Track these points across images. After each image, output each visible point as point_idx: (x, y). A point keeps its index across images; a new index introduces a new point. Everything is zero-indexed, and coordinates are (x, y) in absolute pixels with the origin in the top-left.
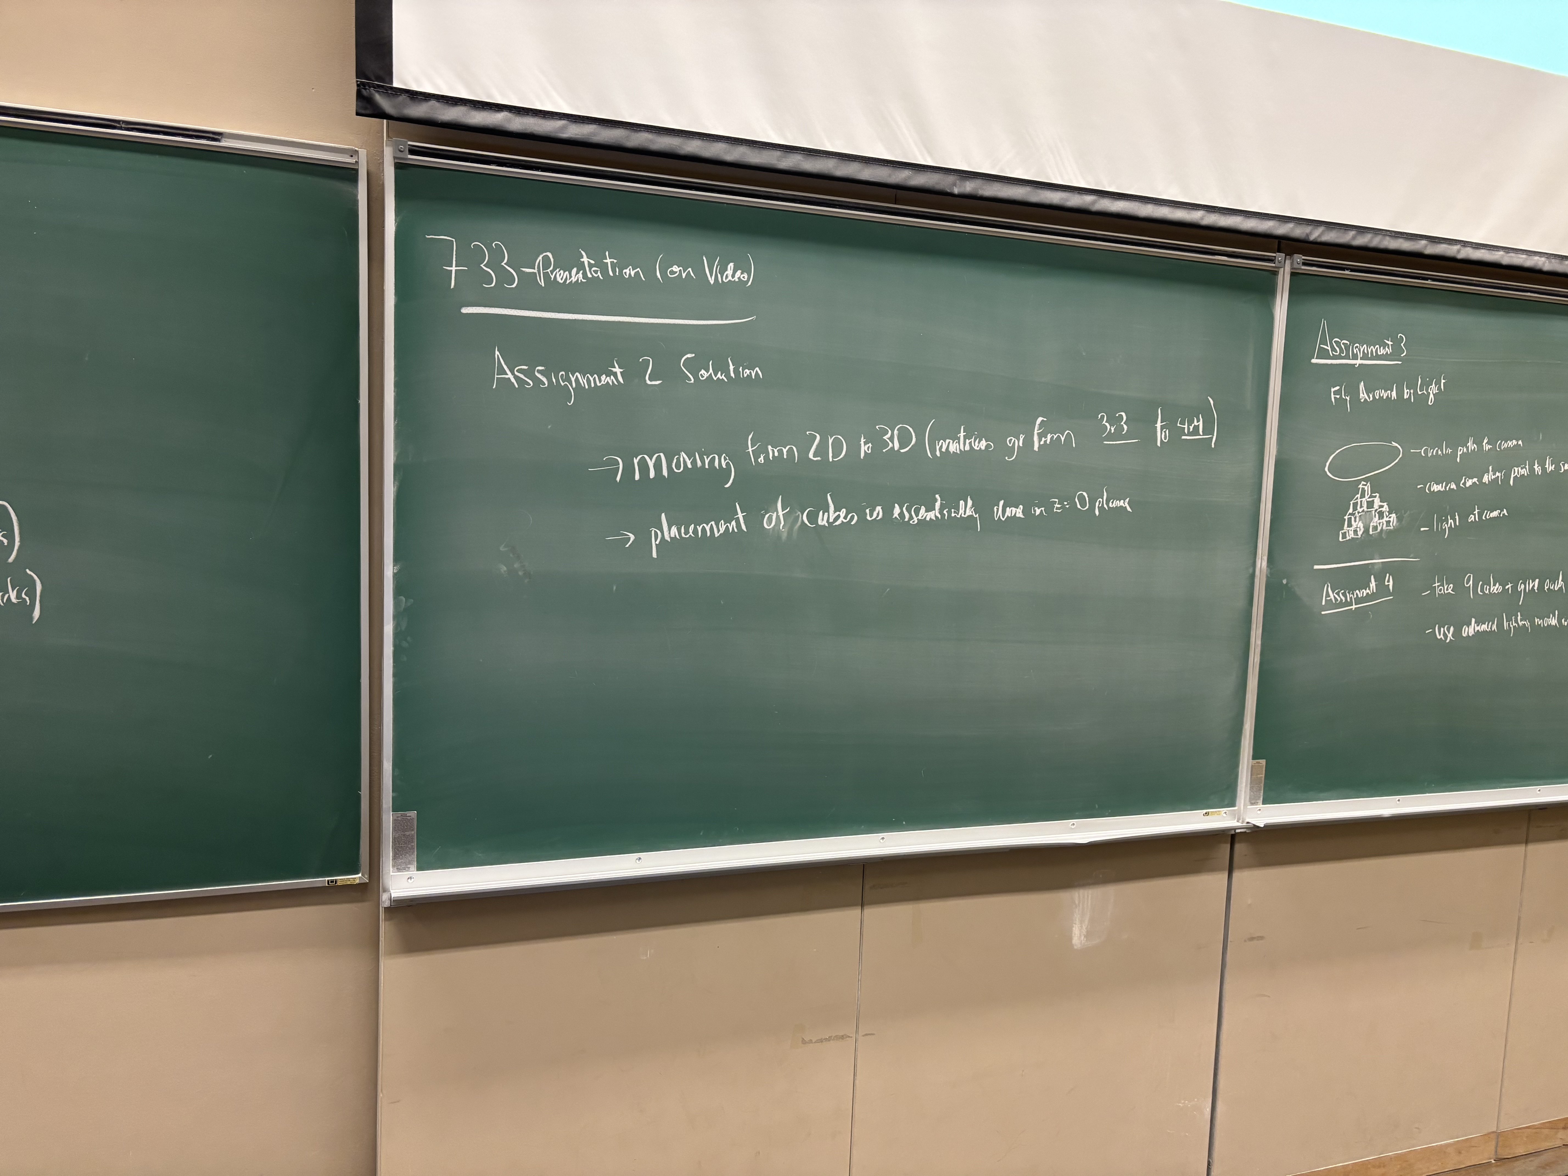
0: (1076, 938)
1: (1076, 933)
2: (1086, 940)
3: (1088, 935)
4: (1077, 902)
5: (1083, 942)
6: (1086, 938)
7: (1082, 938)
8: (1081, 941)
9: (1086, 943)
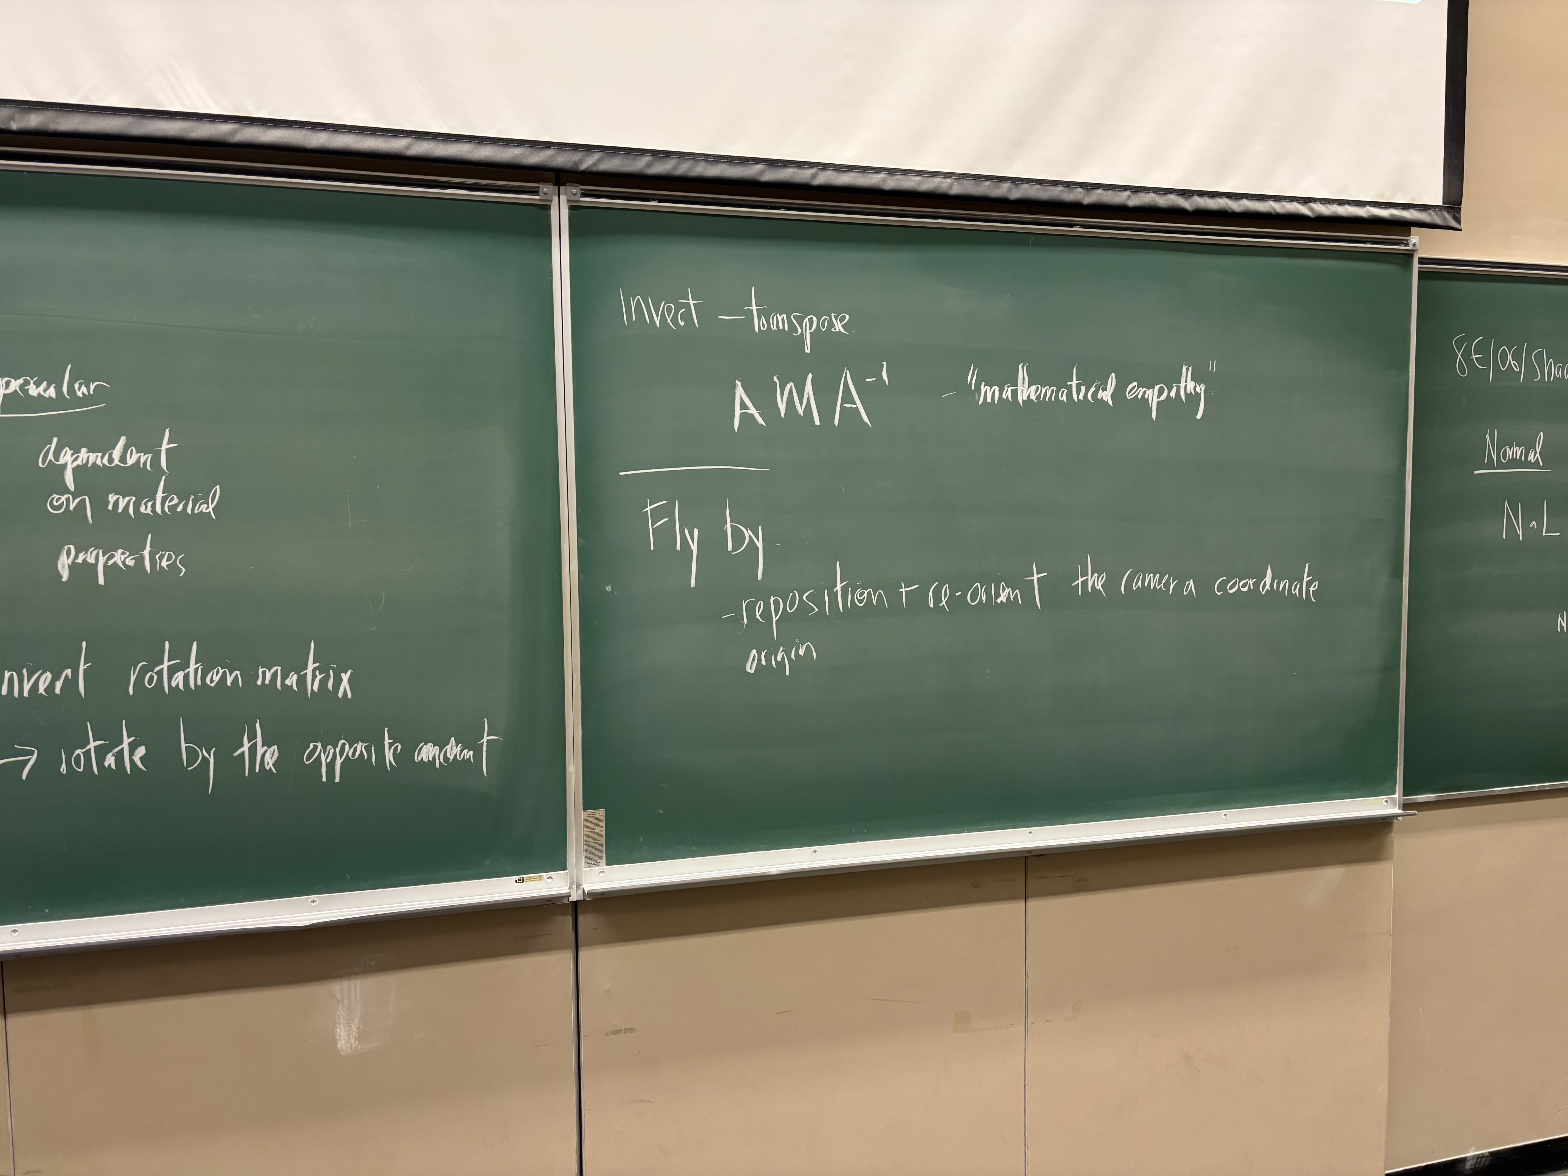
0: (343, 1042)
1: (342, 1034)
2: (359, 1044)
3: (361, 1037)
4: (339, 997)
5: (354, 1046)
6: (358, 1040)
7: (352, 1040)
8: (352, 1045)
9: (359, 1047)
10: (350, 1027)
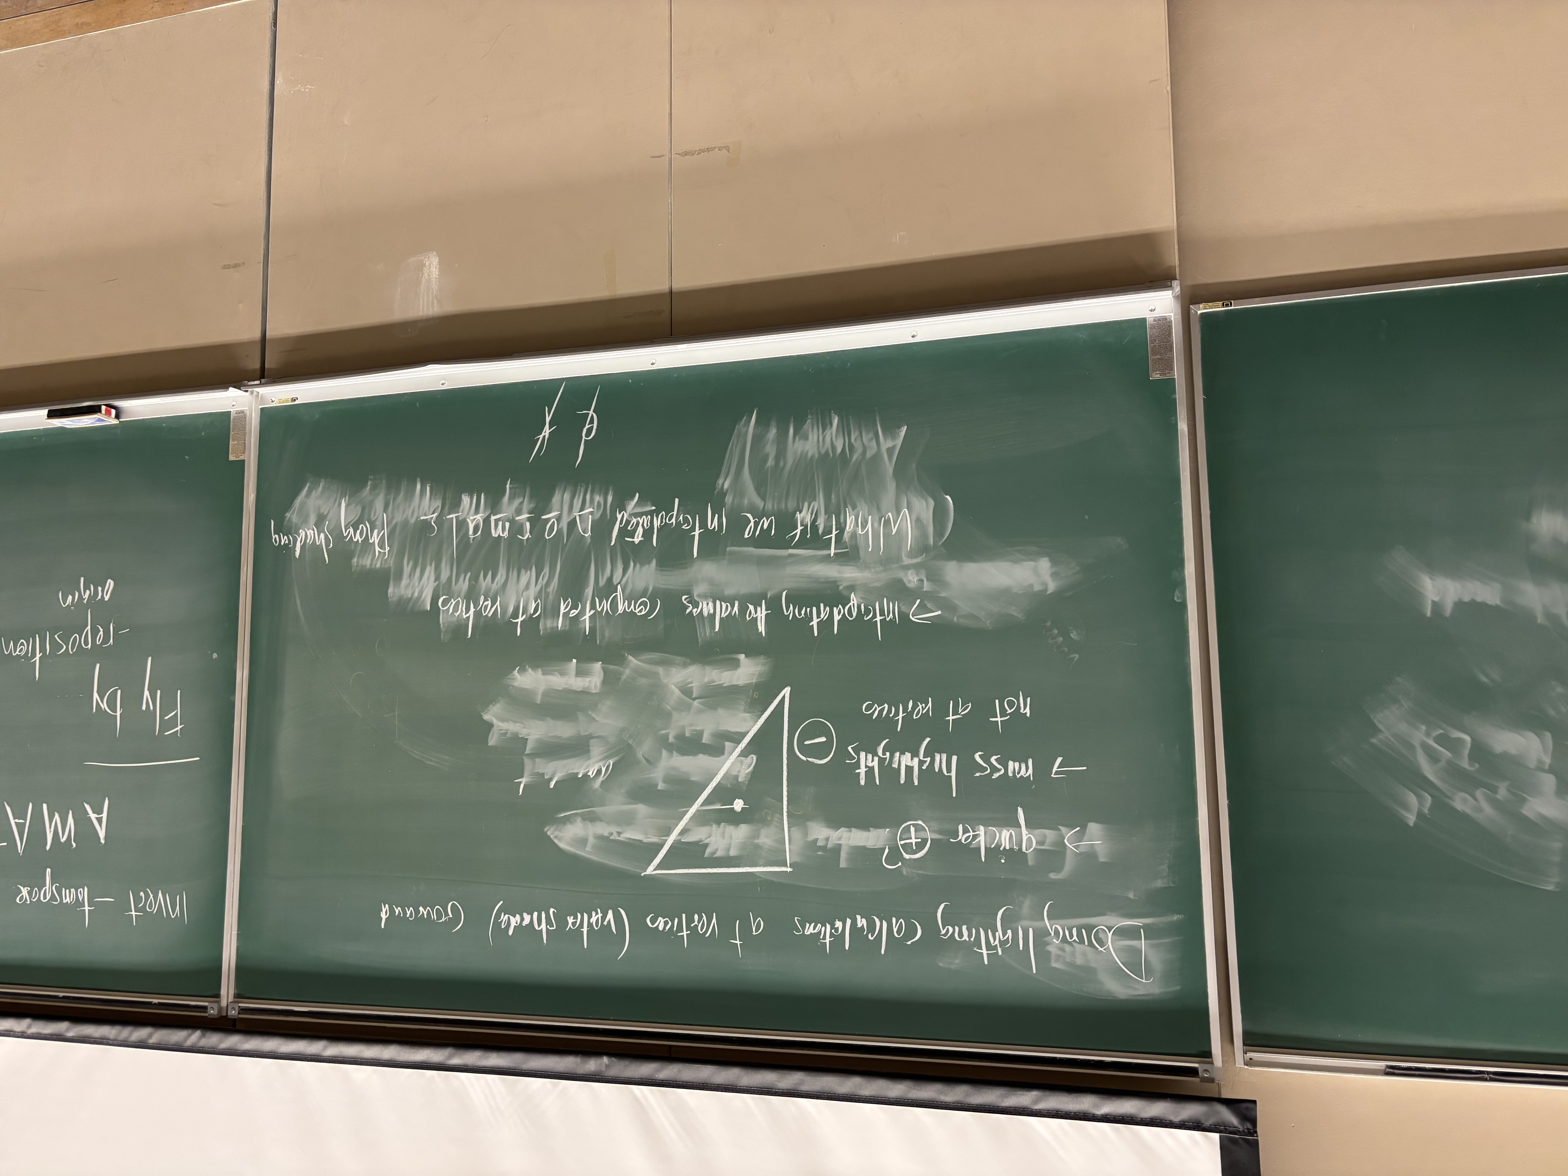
0: (434, 263)
1: (434, 269)
2: (423, 261)
3: (421, 266)
4: (435, 301)
6: (423, 263)
7: (427, 264)
8: (428, 260)
9: (423, 257)
10: (429, 275)
